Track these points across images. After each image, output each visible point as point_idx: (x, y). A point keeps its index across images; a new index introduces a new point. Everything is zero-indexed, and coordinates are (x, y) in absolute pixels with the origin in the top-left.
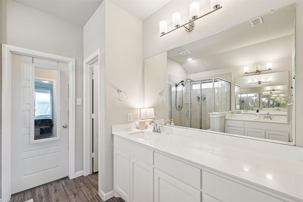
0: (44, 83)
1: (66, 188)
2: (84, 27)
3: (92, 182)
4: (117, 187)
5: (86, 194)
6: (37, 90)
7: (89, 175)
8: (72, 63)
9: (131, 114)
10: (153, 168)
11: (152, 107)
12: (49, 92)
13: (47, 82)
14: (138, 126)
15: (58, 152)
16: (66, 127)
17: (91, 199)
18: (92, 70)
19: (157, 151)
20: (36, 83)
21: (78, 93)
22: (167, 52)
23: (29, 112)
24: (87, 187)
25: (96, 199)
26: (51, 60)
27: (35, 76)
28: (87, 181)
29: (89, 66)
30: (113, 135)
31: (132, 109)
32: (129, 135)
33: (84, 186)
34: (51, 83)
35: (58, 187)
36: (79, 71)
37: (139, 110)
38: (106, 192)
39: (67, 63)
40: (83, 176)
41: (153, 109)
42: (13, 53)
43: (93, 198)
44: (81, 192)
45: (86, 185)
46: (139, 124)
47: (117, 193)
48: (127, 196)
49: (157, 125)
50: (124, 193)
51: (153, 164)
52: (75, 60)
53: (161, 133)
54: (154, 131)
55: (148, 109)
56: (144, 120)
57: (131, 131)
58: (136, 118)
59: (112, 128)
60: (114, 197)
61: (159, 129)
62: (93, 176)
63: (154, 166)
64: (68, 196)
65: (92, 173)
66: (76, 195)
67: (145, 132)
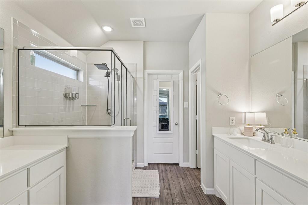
0: (164, 91)
1: (177, 171)
2: (190, 42)
3: (196, 175)
4: (217, 186)
5: (190, 181)
6: (160, 96)
7: (194, 168)
8: (181, 75)
9: (234, 118)
10: (254, 177)
11: (263, 112)
12: (167, 97)
13: (165, 90)
14: (243, 131)
15: (172, 143)
16: (177, 125)
17: (194, 187)
18: (196, 76)
19: (259, 160)
20: (160, 91)
21: (186, 98)
22: (293, 37)
23: (156, 112)
24: (192, 177)
25: (199, 190)
26: (167, 74)
27: (159, 87)
28: (191, 172)
29: (193, 74)
30: (213, 136)
31: (234, 113)
32: (230, 138)
33: (189, 175)
34: (168, 90)
35: (172, 169)
36: (186, 79)
37: (244, 114)
38: (207, 187)
39: (178, 74)
40: (189, 167)
41: (265, 114)
42: (149, 74)
43: (196, 187)
44: (187, 178)
45: (191, 175)
46: (244, 129)
47: (219, 193)
48: (227, 198)
49: (268, 133)
50: (225, 196)
51: (254, 173)
52: (183, 71)
53: (274, 143)
54: (264, 140)
55: (256, 114)
56: (251, 126)
57: (233, 135)
58: (239, 123)
59: (213, 130)
60: (215, 195)
61: (271, 138)
62: (197, 170)
63: (256, 176)
64: (178, 177)
65: (196, 168)
66: (184, 179)
67: (251, 139)
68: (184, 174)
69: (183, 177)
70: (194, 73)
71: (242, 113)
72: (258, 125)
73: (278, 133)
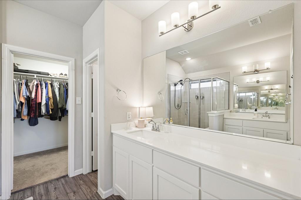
1: (66, 186)
3: (92, 180)
4: (116, 185)
7: (89, 173)
8: (71, 63)
9: (130, 113)
11: (151, 106)
14: (137, 125)
18: (91, 69)
19: (156, 149)
21: (78, 93)
22: (166, 51)
24: (87, 185)
28: (86, 179)
29: (88, 66)
30: (112, 133)
31: (131, 108)
32: (128, 133)
33: (83, 184)
35: (58, 185)
38: (105, 190)
40: (82, 174)
41: (152, 108)
42: (13, 52)
43: (93, 196)
44: (80, 190)
45: (85, 183)
46: (138, 122)
47: (117, 191)
48: (126, 194)
49: (156, 124)
50: (123, 191)
51: (152, 163)
52: (75, 59)
53: (160, 131)
54: (153, 129)
55: (147, 108)
56: (143, 119)
57: (130, 129)
58: (135, 117)
59: (112, 126)
60: (113, 195)
61: (158, 128)
62: (93, 174)
63: (153, 165)
64: (67, 193)
65: (91, 171)
66: (76, 193)
67: (144, 130)
68: (76, 185)
69: (75, 189)
70: (89, 64)
71: (137, 108)
72: (148, 118)
73: (161, 122)
